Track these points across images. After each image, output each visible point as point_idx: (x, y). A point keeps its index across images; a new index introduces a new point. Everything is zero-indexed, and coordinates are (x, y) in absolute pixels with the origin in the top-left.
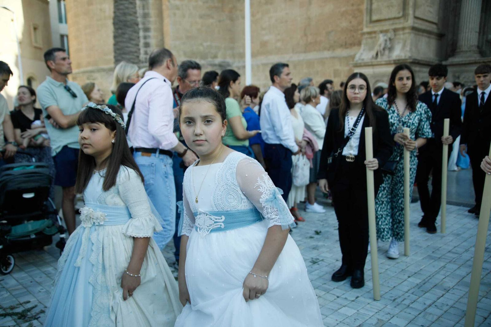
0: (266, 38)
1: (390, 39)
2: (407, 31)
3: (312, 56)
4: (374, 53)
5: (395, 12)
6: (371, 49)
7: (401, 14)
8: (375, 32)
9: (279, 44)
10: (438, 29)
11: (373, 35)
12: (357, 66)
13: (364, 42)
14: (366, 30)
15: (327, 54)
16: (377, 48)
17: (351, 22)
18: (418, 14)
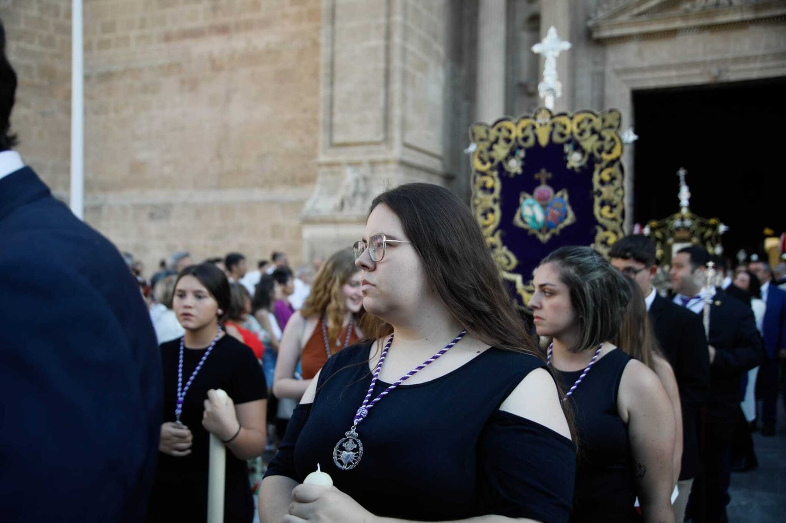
0: (142, 156)
1: (365, 179)
2: (393, 166)
3: (231, 196)
4: (336, 201)
5: (371, 133)
6: (332, 193)
7: (380, 137)
8: (338, 164)
9: (168, 170)
10: (444, 166)
11: (336, 169)
12: (308, 221)
13: (320, 179)
14: (323, 158)
15: (259, 194)
16: (342, 193)
17: (301, 140)
18: (409, 140)
